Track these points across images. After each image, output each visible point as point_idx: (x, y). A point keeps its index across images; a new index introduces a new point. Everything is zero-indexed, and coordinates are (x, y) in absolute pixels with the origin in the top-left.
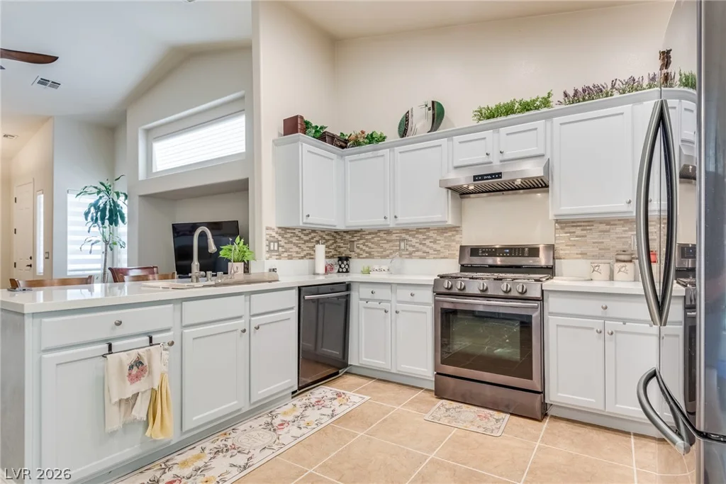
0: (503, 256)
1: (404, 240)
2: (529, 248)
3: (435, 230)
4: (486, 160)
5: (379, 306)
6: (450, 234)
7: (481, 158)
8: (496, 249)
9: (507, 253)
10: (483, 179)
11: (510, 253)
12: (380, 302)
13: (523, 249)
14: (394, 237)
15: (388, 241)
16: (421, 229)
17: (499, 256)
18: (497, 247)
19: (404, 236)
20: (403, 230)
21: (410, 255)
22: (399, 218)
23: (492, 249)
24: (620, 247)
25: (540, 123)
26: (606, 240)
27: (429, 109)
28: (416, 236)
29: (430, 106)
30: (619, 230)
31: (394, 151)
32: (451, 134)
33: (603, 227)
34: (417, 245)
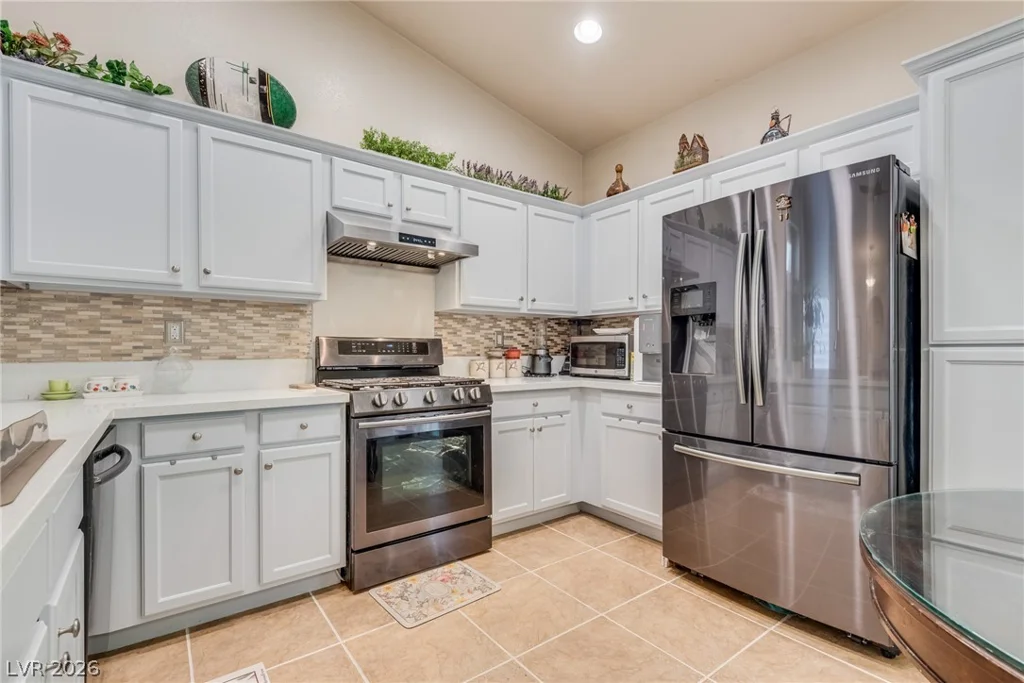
0: (386, 353)
1: (178, 319)
2: (417, 343)
3: (255, 306)
4: (385, 212)
5: (214, 465)
6: (289, 315)
7: (378, 207)
8: (376, 343)
9: (389, 349)
10: (411, 241)
11: (395, 348)
12: (213, 454)
13: (411, 344)
14: (147, 312)
15: (127, 321)
16: (225, 301)
17: (379, 354)
18: (380, 340)
19: (177, 311)
20: (176, 299)
21: (196, 353)
22: (213, 275)
23: (370, 342)
24: (487, 343)
25: (448, 188)
26: (477, 336)
27: (252, 82)
28: (212, 314)
29: (254, 74)
30: (486, 326)
31: (197, 130)
32: (330, 151)
33: (474, 322)
34: (214, 333)
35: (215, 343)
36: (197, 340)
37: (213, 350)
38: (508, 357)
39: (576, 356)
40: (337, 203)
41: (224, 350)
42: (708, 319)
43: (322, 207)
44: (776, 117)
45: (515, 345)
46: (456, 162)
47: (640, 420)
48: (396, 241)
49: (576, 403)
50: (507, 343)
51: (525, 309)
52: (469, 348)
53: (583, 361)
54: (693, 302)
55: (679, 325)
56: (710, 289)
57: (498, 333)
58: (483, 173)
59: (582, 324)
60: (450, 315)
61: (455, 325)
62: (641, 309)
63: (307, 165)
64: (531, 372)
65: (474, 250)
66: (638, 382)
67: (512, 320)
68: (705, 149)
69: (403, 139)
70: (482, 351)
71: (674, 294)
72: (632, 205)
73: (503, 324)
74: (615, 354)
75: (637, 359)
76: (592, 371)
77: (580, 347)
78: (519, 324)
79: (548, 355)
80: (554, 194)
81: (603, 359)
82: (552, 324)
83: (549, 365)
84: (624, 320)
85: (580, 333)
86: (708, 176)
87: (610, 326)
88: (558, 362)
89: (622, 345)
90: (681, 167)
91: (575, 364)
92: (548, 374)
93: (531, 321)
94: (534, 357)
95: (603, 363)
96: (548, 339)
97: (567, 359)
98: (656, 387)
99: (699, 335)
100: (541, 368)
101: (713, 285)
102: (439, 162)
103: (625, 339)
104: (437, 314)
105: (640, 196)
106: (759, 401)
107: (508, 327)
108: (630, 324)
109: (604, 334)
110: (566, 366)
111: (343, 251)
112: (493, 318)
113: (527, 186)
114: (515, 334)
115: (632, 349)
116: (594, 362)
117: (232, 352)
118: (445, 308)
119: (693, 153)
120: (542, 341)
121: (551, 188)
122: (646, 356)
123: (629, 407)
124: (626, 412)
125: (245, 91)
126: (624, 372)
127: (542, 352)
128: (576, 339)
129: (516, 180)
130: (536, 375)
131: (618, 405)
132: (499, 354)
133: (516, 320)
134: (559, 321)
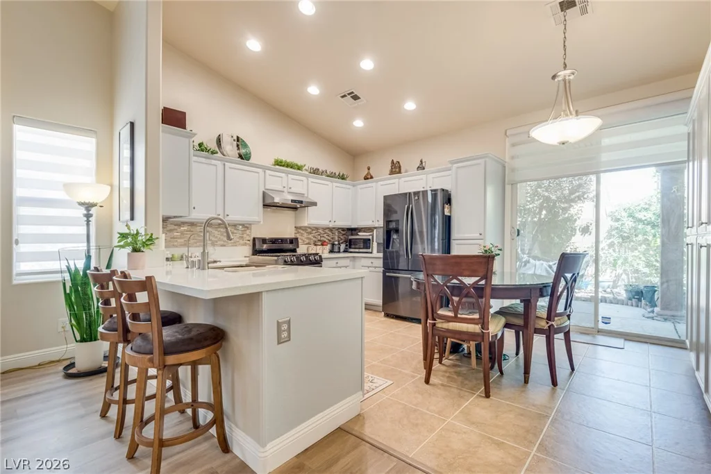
2: (289, 239)
4: (282, 190)
7: (280, 188)
9: (280, 242)
10: (294, 202)
11: (282, 242)
13: (287, 240)
22: (230, 216)
23: (273, 239)
24: (314, 239)
25: (304, 178)
26: (310, 236)
27: (234, 140)
28: (219, 229)
29: (235, 138)
30: (314, 232)
31: (224, 164)
32: (264, 168)
33: (309, 230)
34: (219, 236)
35: (219, 240)
36: (213, 239)
37: (219, 243)
38: (322, 245)
39: (350, 244)
40: (267, 187)
41: (222, 243)
42: (397, 231)
43: (262, 189)
44: (421, 161)
45: (325, 240)
46: (306, 167)
47: (375, 267)
48: (290, 203)
49: (351, 263)
50: (322, 239)
51: (331, 225)
52: (307, 241)
53: (353, 246)
54: (393, 225)
55: (388, 234)
56: (397, 221)
57: (319, 235)
58: (315, 172)
59: (353, 231)
60: (300, 228)
61: (302, 231)
62: (377, 226)
63: (257, 174)
64: (332, 251)
65: (315, 204)
66: (375, 253)
67: (324, 229)
68: (400, 167)
69: (288, 161)
70: (312, 243)
71: (387, 222)
72: (374, 184)
73: (320, 231)
74: (367, 243)
75: (375, 245)
76: (357, 250)
77: (353, 241)
78: (327, 231)
79: (339, 244)
80: (343, 178)
81: (362, 245)
82: (340, 230)
83: (339, 248)
84: (370, 229)
85: (352, 235)
86: (400, 178)
87: (364, 232)
88: (343, 247)
89: (369, 240)
90: (392, 173)
91: (350, 248)
92: (339, 252)
93: (331, 230)
94: (333, 245)
95: (362, 247)
96: (339, 237)
97: (347, 245)
98: (381, 255)
99: (395, 236)
100: (336, 250)
101: (398, 221)
102: (299, 168)
103: (371, 237)
104: (295, 227)
105: (377, 181)
106: (410, 257)
107: (322, 232)
108: (373, 231)
109: (362, 235)
110: (346, 249)
111: (268, 205)
112: (317, 229)
113: (332, 175)
114: (325, 235)
115: (373, 241)
116: (357, 246)
117: (225, 243)
118: (298, 225)
119: (396, 169)
120: (337, 239)
121: (341, 174)
122: (378, 244)
123: (372, 263)
124: (370, 265)
125: (232, 144)
126: (370, 250)
127: (336, 243)
128: (351, 237)
129: (328, 172)
130: (334, 252)
131: (367, 262)
132: (320, 244)
133: (325, 229)
134: (343, 229)
